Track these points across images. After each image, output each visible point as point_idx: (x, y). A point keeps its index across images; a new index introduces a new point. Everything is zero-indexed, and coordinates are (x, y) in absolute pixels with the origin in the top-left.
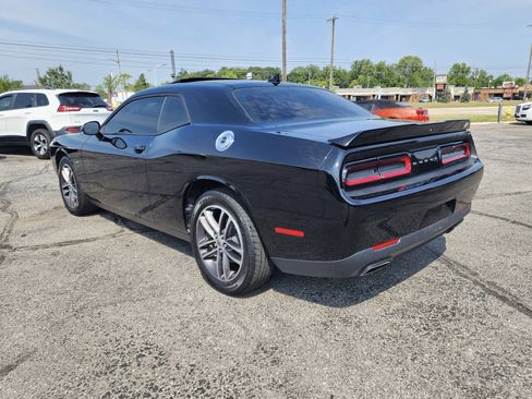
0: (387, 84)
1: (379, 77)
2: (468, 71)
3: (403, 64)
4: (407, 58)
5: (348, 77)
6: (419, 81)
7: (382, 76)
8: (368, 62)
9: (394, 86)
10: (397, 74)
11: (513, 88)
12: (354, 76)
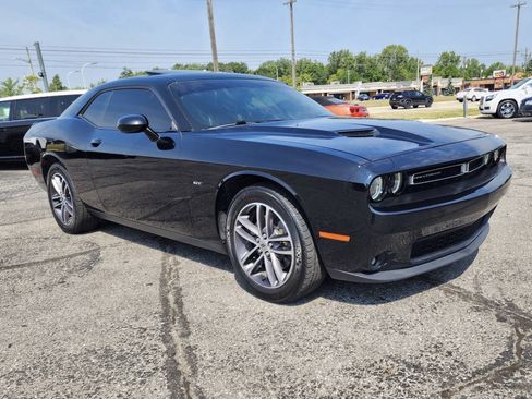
0: (370, 78)
1: (360, 70)
2: (457, 61)
3: (386, 55)
4: (390, 47)
5: (326, 72)
6: (405, 72)
7: (364, 69)
8: (347, 54)
9: (378, 80)
10: (380, 66)
11: (503, 78)
12: (333, 71)
